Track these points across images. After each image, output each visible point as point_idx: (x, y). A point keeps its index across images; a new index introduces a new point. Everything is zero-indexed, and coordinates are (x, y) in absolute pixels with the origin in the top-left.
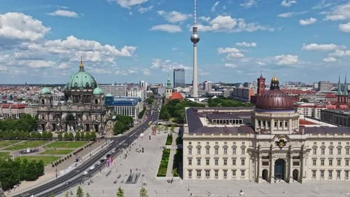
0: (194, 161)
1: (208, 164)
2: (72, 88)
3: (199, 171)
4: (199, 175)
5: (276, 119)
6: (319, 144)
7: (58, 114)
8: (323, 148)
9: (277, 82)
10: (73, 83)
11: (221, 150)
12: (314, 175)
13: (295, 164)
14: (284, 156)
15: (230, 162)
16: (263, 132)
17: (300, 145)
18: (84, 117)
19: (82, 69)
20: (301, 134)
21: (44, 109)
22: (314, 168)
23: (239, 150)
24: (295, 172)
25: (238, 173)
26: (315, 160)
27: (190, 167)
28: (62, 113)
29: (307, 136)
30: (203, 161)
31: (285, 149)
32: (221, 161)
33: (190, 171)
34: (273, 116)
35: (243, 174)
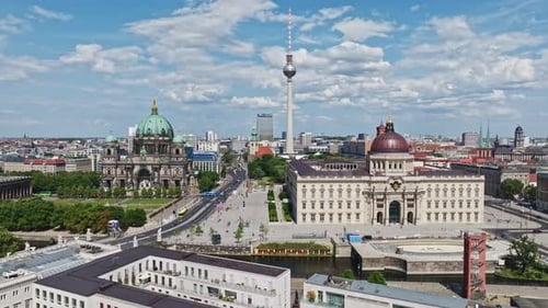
0: (309, 205)
1: (322, 207)
2: (144, 135)
3: (313, 215)
4: (313, 219)
5: (390, 161)
6: (433, 186)
7: (130, 168)
8: (437, 191)
9: (392, 125)
10: (146, 129)
11: (336, 193)
12: (429, 218)
13: (409, 206)
14: (398, 198)
15: (344, 205)
16: (378, 174)
17: (414, 186)
18: (162, 172)
19: (155, 111)
20: (415, 175)
21: (111, 161)
22: (429, 210)
23: (354, 194)
24: (410, 214)
25: (353, 216)
26: (429, 203)
27: (304, 211)
28: (133, 165)
29: (421, 178)
30: (318, 205)
31: (400, 190)
32: (336, 205)
33: (304, 215)
34: (388, 158)
35: (358, 218)
